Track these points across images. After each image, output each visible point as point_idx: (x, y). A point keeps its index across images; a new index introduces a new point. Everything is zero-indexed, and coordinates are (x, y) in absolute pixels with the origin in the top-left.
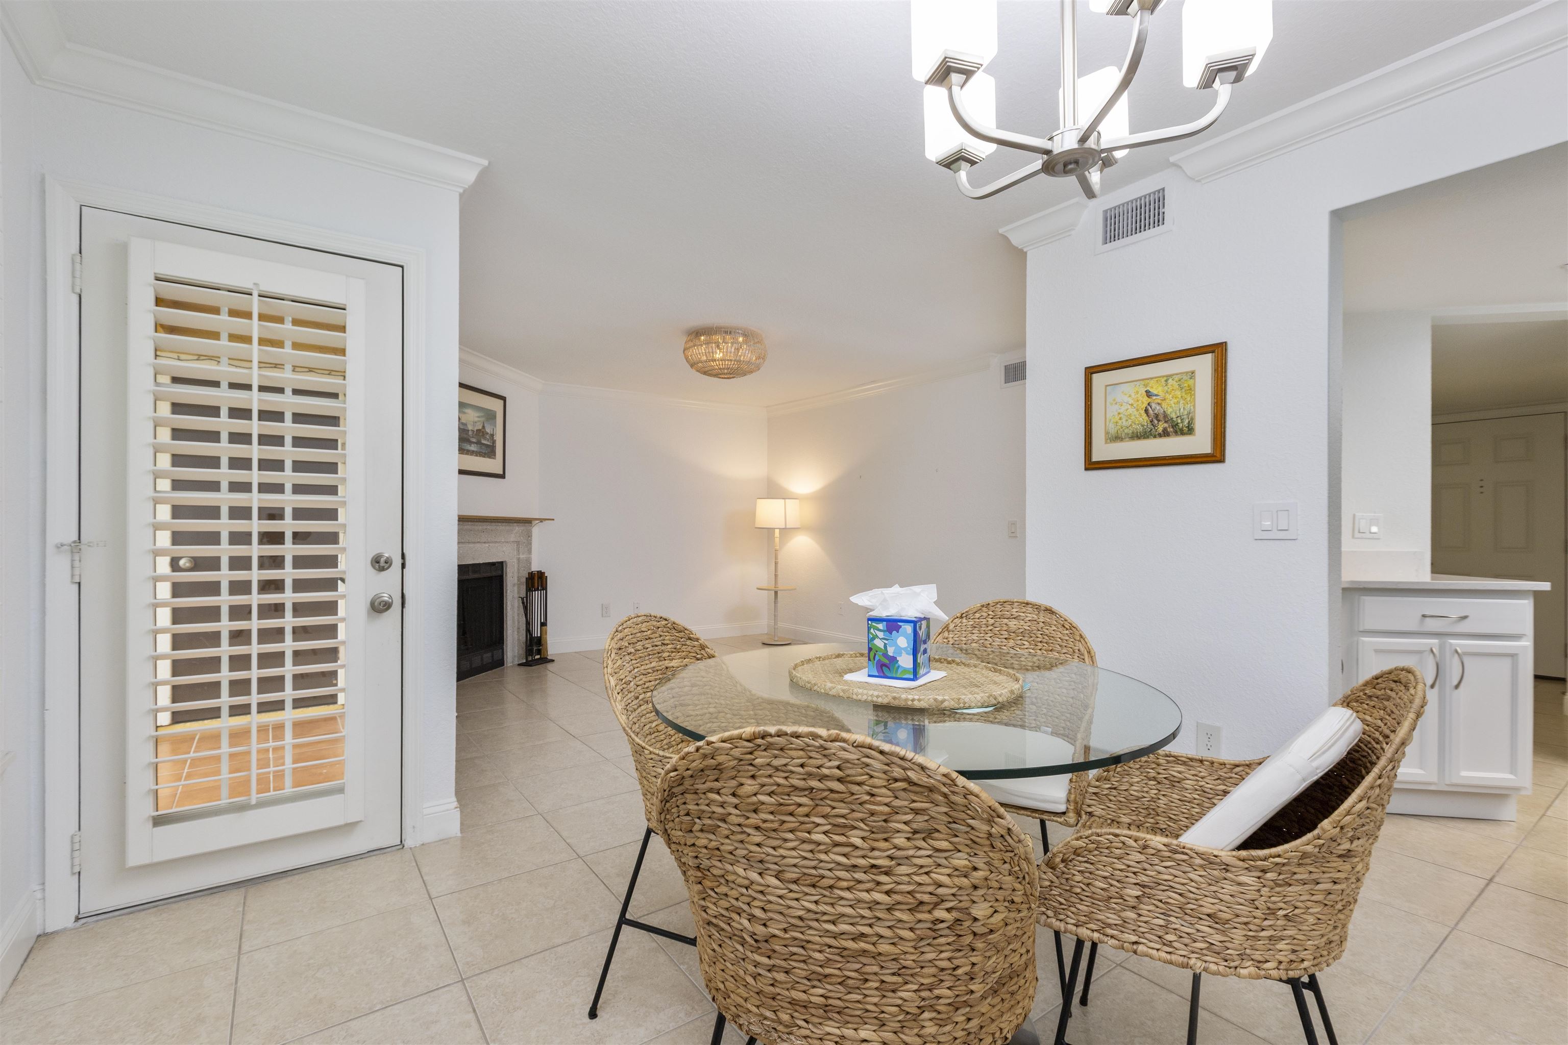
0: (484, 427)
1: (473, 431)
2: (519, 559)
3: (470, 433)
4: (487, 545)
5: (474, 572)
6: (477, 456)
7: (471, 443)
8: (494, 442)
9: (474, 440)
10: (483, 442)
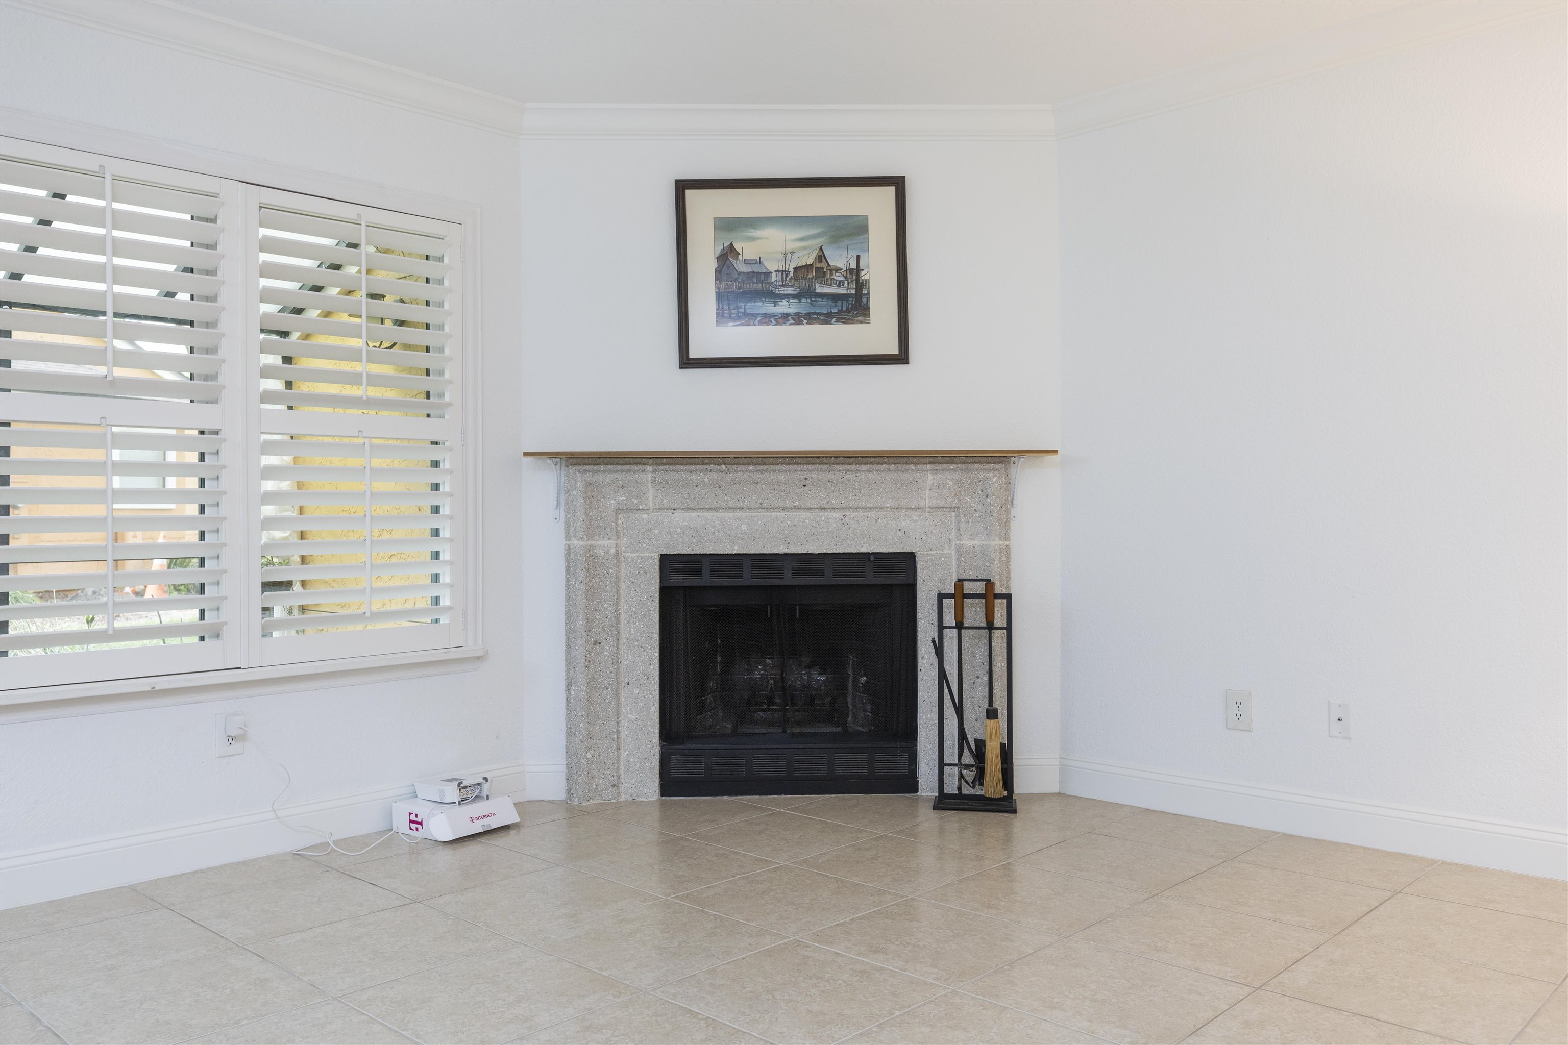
0: (821, 257)
1: (785, 273)
2: (958, 549)
3: (773, 277)
4: (837, 515)
5: (796, 573)
6: (799, 323)
7: (775, 298)
8: (861, 286)
9: (790, 291)
10: (819, 289)
